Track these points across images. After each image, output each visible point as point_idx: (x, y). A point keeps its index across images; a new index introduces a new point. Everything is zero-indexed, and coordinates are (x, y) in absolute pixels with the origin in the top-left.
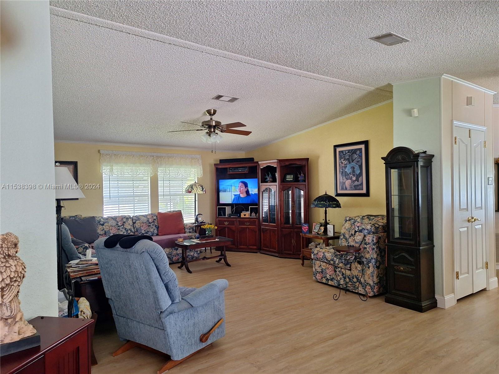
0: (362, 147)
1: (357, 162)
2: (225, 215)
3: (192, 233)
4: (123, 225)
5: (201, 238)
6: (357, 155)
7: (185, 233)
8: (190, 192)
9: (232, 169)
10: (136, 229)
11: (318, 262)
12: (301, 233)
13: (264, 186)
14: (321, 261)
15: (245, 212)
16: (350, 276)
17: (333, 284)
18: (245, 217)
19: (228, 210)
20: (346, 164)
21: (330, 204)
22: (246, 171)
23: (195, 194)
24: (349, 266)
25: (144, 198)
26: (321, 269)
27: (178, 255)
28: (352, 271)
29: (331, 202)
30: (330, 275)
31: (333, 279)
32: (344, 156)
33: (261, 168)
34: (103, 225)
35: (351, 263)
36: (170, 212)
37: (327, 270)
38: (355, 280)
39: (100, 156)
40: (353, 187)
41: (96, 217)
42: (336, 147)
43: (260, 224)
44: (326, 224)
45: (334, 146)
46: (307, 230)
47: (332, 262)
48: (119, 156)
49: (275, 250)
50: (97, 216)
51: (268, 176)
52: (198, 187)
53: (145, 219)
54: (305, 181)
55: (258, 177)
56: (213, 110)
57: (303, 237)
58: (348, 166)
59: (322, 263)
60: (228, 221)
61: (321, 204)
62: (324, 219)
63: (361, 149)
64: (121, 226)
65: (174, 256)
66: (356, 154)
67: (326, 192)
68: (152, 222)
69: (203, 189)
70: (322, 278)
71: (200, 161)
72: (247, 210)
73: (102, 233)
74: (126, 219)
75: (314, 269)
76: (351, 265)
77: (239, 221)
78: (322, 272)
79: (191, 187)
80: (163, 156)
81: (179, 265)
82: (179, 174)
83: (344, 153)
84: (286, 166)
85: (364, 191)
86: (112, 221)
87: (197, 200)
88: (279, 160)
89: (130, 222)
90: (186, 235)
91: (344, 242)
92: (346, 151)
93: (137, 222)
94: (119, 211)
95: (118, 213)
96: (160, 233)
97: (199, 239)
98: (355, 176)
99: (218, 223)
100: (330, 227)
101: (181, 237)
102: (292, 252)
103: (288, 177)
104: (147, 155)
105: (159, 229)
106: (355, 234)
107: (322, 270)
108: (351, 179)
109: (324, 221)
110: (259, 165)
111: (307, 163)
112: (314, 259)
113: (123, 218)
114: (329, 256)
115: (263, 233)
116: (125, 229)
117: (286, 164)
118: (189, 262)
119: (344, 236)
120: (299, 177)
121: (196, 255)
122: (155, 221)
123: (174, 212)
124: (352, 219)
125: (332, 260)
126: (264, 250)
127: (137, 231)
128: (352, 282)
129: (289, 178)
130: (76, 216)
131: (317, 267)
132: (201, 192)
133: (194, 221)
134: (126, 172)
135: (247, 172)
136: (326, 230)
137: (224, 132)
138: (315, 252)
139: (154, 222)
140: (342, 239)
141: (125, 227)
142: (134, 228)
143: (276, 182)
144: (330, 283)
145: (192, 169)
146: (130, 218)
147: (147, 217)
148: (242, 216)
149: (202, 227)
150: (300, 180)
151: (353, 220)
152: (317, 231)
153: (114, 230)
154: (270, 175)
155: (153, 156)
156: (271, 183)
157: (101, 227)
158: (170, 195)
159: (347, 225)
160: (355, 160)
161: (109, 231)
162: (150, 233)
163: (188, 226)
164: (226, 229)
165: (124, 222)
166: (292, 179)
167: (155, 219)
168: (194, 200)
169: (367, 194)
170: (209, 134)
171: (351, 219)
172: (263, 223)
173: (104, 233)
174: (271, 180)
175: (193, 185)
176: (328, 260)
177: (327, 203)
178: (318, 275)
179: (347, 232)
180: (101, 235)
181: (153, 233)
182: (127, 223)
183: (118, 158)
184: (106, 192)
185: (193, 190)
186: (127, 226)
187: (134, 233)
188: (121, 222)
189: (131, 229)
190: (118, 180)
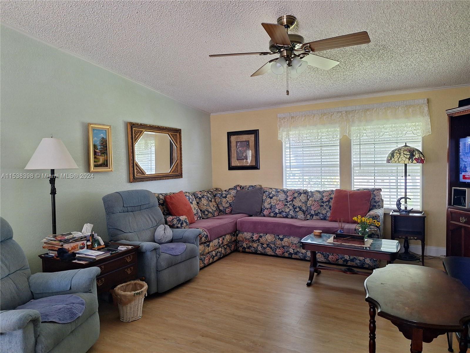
2: (465, 204)
4: (292, 201)
25: (331, 169)
34: (271, 198)
39: (278, 122)
48: (297, 118)
52: (402, 154)
53: (318, 196)
60: (465, 216)
64: (290, 201)
68: (326, 202)
69: (412, 156)
73: (268, 206)
74: (298, 194)
80: (356, 110)
86: (282, 195)
89: (303, 198)
99: (451, 217)
104: (332, 112)
105: (331, 212)
113: (295, 192)
116: (294, 205)
122: (331, 200)
130: (255, 186)
139: (329, 201)
141: (294, 203)
146: (305, 193)
147: (323, 194)
153: (281, 205)
155: (341, 112)
157: (269, 200)
158: (375, 165)
161: (275, 205)
162: (322, 215)
164: (463, 230)
165: (295, 198)
167: (331, 198)
173: (270, 207)
180: (267, 209)
181: (325, 216)
182: (298, 199)
183: (297, 120)
184: (286, 162)
185: (394, 158)
186: (297, 202)
187: (304, 212)
188: (291, 197)
189: (300, 207)
190: (303, 147)
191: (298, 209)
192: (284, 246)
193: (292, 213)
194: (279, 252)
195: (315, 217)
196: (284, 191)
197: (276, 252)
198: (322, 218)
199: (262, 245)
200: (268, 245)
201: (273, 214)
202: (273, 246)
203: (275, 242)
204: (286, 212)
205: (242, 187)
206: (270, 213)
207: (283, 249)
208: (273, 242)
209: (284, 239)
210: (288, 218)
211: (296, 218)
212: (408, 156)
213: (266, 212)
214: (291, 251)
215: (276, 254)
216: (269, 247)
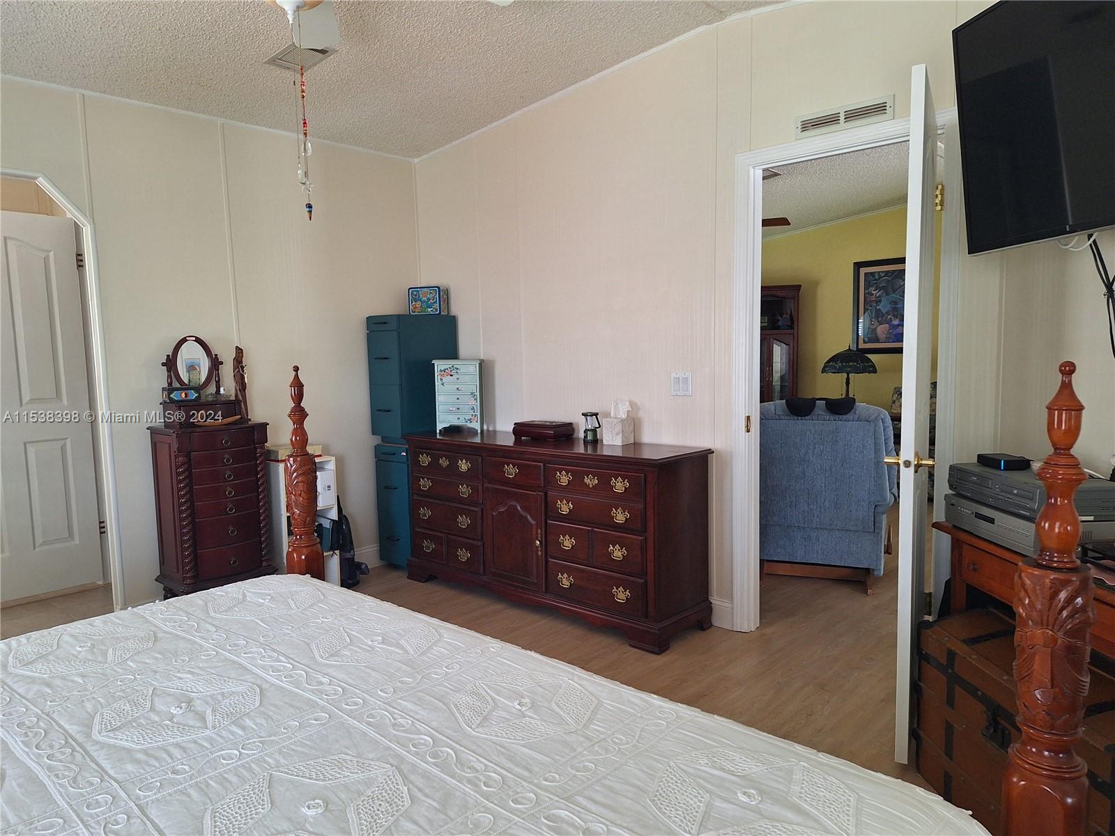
20: (879, 297)
21: (865, 366)
32: (876, 282)
40: (893, 337)
42: (858, 266)
45: (854, 263)
54: (791, 327)
58: (883, 299)
61: (850, 367)
62: (845, 391)
66: (901, 278)
67: (850, 347)
83: (877, 277)
92: (881, 273)
98: (897, 318)
108: (889, 323)
111: (796, 293)
150: (780, 326)
160: (900, 289)
166: (766, 324)
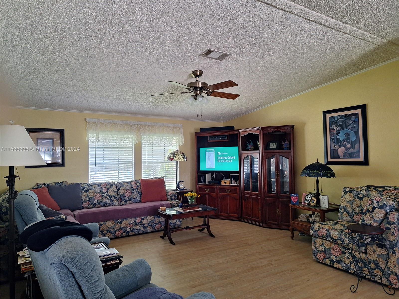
0: (359, 111)
1: (352, 128)
2: (205, 182)
3: (174, 200)
4: (107, 192)
5: (184, 207)
6: (352, 120)
7: (167, 200)
8: (172, 159)
9: (212, 138)
10: (119, 195)
11: (319, 240)
12: (290, 203)
13: (245, 154)
14: (323, 239)
15: (225, 179)
16: (365, 260)
17: (340, 268)
18: (226, 184)
19: (208, 177)
20: (338, 131)
21: (324, 173)
22: (226, 139)
23: (177, 161)
24: (364, 248)
26: (323, 248)
27: (160, 222)
28: (368, 255)
29: (325, 171)
30: (336, 257)
31: (341, 262)
32: (336, 122)
33: (242, 137)
34: (87, 191)
35: (367, 244)
36: (153, 178)
37: (332, 251)
38: (373, 266)
39: (87, 125)
40: (348, 155)
41: (81, 183)
42: (325, 113)
43: (241, 192)
44: (317, 195)
45: (323, 112)
46: (296, 200)
47: (339, 242)
48: (104, 124)
49: (258, 220)
50: (83, 182)
51: (250, 143)
52: (180, 155)
53: (128, 186)
54: (290, 149)
55: (239, 145)
56: (200, 70)
57: (292, 208)
58: (341, 132)
59: (323, 240)
60: (208, 188)
61: (314, 173)
62: (316, 189)
63: (357, 114)
64: (105, 192)
65: (156, 224)
66: (350, 119)
67: (317, 161)
68: (135, 189)
69: (184, 156)
70: (325, 259)
71: (182, 130)
72: (227, 177)
73: (86, 199)
74: (110, 186)
75: (313, 247)
76: (366, 247)
77: (220, 189)
78: (325, 252)
79: (173, 154)
80: (146, 125)
81: (162, 234)
82: (161, 142)
83: (336, 119)
84: (270, 133)
85: (362, 159)
86: (96, 188)
87: (178, 167)
88: (261, 127)
89: (114, 188)
90: (169, 202)
91: (345, 216)
92: (338, 117)
93: (120, 189)
94: (104, 178)
95: (103, 179)
96: (143, 200)
97: (182, 208)
98: (349, 144)
99: (199, 190)
100: (323, 199)
101: (163, 205)
102: (276, 222)
103: (271, 144)
104: (131, 124)
105: (142, 196)
106: (373, 211)
107: (325, 249)
108: (345, 146)
109: (315, 192)
110: (240, 133)
111: (292, 130)
112: (313, 236)
113: (107, 184)
114: (334, 234)
115: (245, 201)
116: (109, 196)
117: (270, 131)
118: (172, 232)
119: (345, 209)
120: (283, 145)
121: (178, 223)
122: (138, 187)
123: (157, 179)
124: (354, 190)
125: (339, 240)
126: (245, 218)
127: (121, 198)
128: (368, 268)
129: (273, 145)
130: (62, 182)
131: (317, 246)
132: (183, 160)
133: (175, 188)
134: (111, 140)
135: (228, 140)
136: (319, 201)
137: (210, 96)
138: (315, 228)
139: (137, 188)
140: (342, 213)
141: (109, 193)
142: (118, 195)
143: (259, 150)
144: (336, 265)
145: (174, 138)
146: (114, 184)
147: (131, 184)
148: (223, 183)
149: (185, 195)
150: (284, 148)
151: (356, 192)
152: (308, 202)
153: (98, 197)
154: (251, 143)
155: (137, 125)
156: (252, 150)
157: (85, 194)
158: (153, 162)
159: (349, 197)
160: (350, 126)
161: (93, 197)
163: (170, 193)
164: (207, 196)
165: (108, 189)
166: (276, 147)
167: (138, 186)
168: (176, 168)
169: (366, 163)
170: (195, 97)
171: (352, 190)
172: (244, 191)
173: (88, 200)
174: (252, 148)
175: (175, 153)
176: (333, 239)
177: (320, 172)
178: (319, 254)
179: (348, 205)
180: (85, 202)
181: (136, 200)
182: (111, 190)
183: (104, 126)
184: (91, 159)
185: (175, 157)
186: (111, 192)
187: (118, 200)
188: (105, 189)
189: (115, 196)
190: (103, 148)
191: (113, 198)
192: (122, 228)
193: (109, 202)
194: (118, 234)
195: (128, 202)
196: (97, 185)
197: (116, 235)
198: (134, 201)
199: (102, 232)
200: (107, 230)
201: (92, 206)
202: (112, 230)
203: (115, 226)
204: (104, 202)
205: (46, 185)
206: (89, 205)
207: (121, 230)
208: (113, 227)
209: (123, 222)
210: (106, 206)
211: (113, 206)
212: (183, 157)
213: (84, 205)
214: (128, 230)
215: (116, 236)
216: (109, 232)
